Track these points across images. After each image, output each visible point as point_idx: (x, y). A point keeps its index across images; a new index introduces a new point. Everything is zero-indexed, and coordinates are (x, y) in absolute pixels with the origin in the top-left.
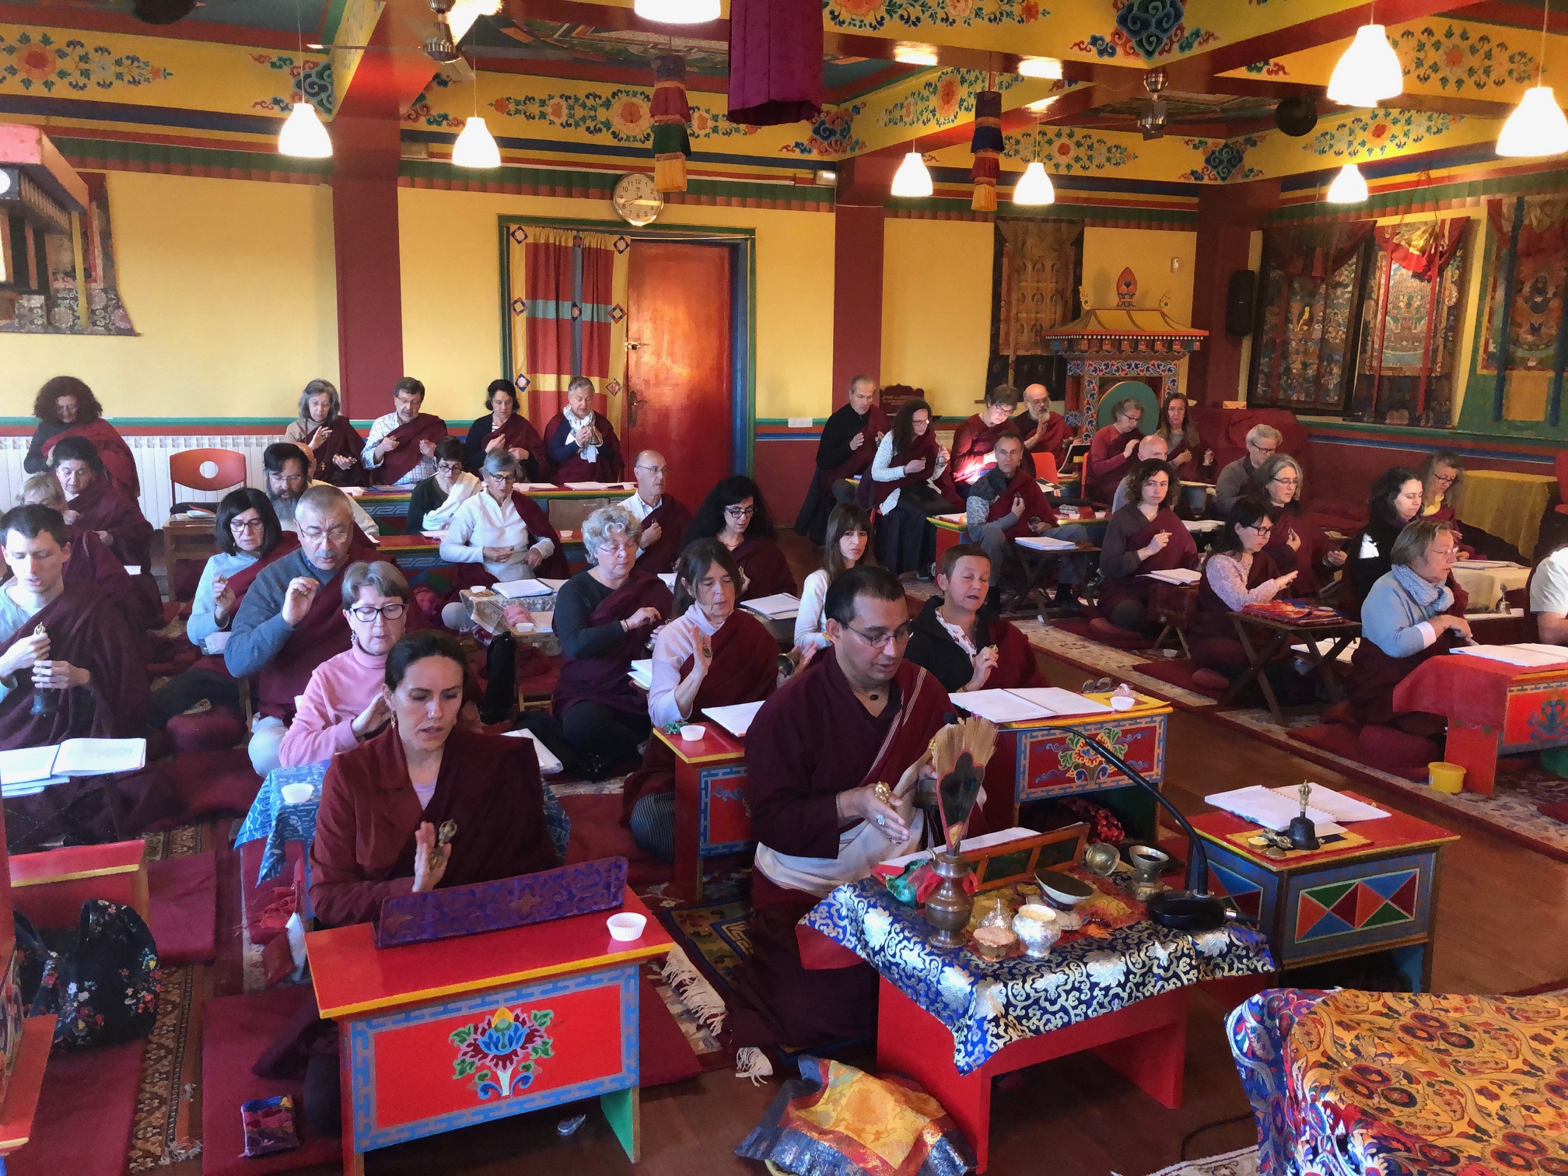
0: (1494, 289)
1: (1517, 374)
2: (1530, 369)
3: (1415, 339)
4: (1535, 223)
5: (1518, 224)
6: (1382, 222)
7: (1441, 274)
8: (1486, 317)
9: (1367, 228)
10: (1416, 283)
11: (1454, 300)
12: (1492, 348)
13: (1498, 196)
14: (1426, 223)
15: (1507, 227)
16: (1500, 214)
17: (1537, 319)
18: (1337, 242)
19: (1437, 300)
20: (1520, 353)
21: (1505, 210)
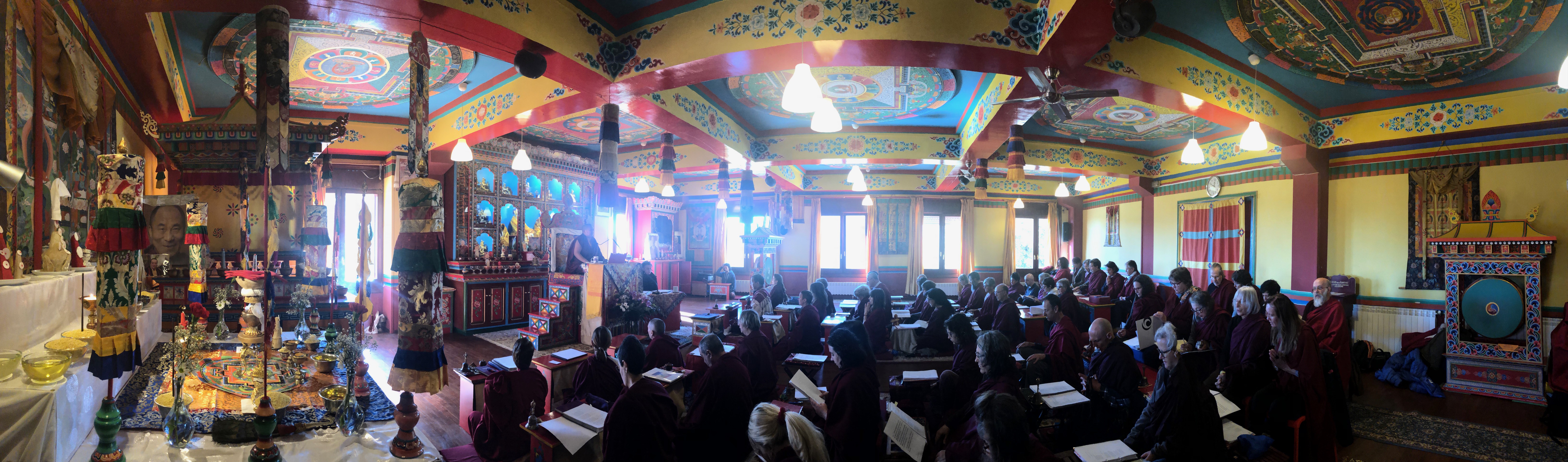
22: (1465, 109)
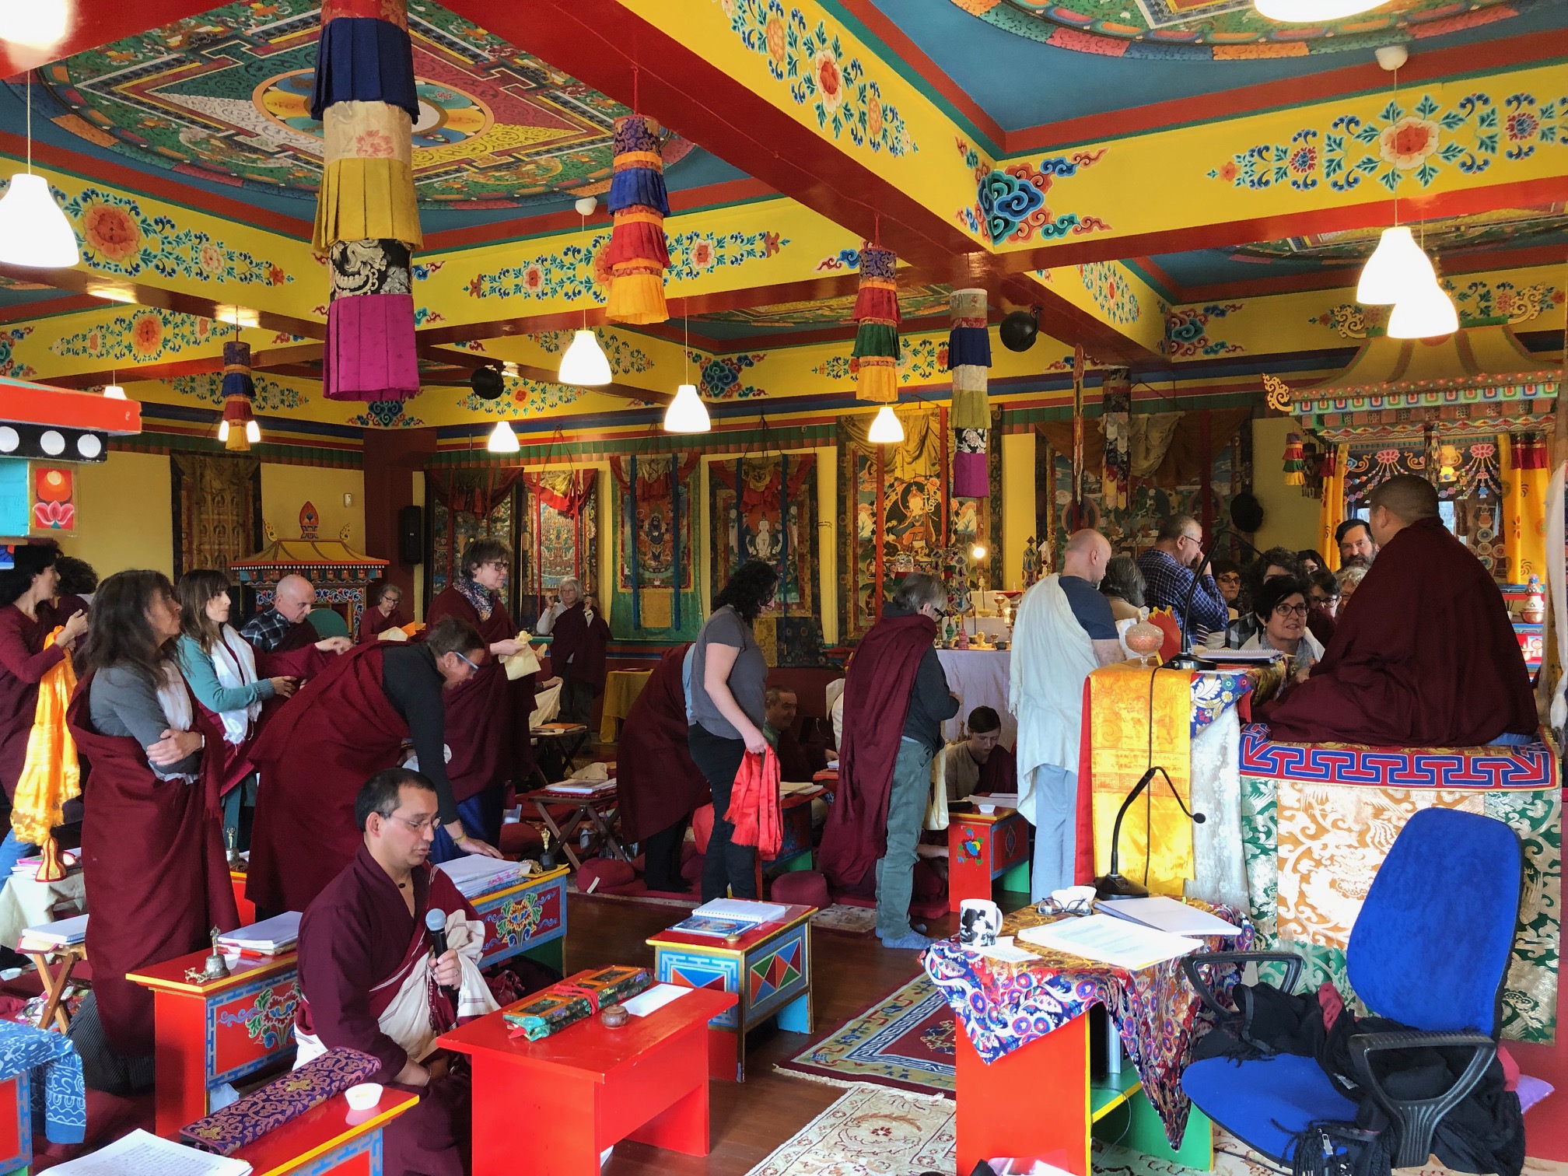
0: (623, 527)
1: (647, 591)
2: (655, 587)
3: (567, 564)
4: (646, 476)
5: (634, 475)
6: (528, 469)
7: (580, 513)
8: (619, 548)
9: (516, 473)
10: (561, 519)
11: (593, 534)
12: (626, 572)
13: (617, 454)
14: (564, 472)
15: (627, 478)
16: (620, 468)
17: (657, 549)
18: (492, 484)
19: (579, 533)
20: (647, 575)
21: (623, 464)
22: (270, 387)
